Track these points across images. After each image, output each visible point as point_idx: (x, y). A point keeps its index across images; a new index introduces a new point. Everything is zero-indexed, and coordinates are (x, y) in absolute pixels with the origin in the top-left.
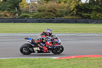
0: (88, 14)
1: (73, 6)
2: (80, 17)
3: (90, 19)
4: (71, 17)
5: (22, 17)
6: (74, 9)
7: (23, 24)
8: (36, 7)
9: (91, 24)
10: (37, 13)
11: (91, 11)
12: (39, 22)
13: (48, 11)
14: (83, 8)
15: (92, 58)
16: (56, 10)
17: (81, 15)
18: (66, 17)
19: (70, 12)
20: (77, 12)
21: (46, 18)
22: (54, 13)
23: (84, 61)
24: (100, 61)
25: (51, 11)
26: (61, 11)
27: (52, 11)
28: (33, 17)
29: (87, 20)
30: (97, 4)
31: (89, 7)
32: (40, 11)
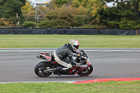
0: (116, 22)
1: (94, 12)
2: (105, 26)
3: (119, 28)
4: (92, 26)
5: (25, 27)
6: (97, 14)
7: (27, 35)
8: (45, 12)
9: (120, 36)
10: (46, 21)
11: (120, 18)
12: (49, 33)
13: (61, 18)
14: (109, 14)
15: (121, 82)
16: (72, 17)
17: (106, 24)
18: (86, 26)
19: (91, 19)
20: (101, 19)
21: (59, 28)
22: (69, 21)
23: (110, 86)
24: (132, 86)
25: (65, 18)
26: (78, 18)
27: (67, 18)
28: (40, 26)
29: (114, 30)
30: (128, 9)
31: (117, 12)
32: (50, 18)
